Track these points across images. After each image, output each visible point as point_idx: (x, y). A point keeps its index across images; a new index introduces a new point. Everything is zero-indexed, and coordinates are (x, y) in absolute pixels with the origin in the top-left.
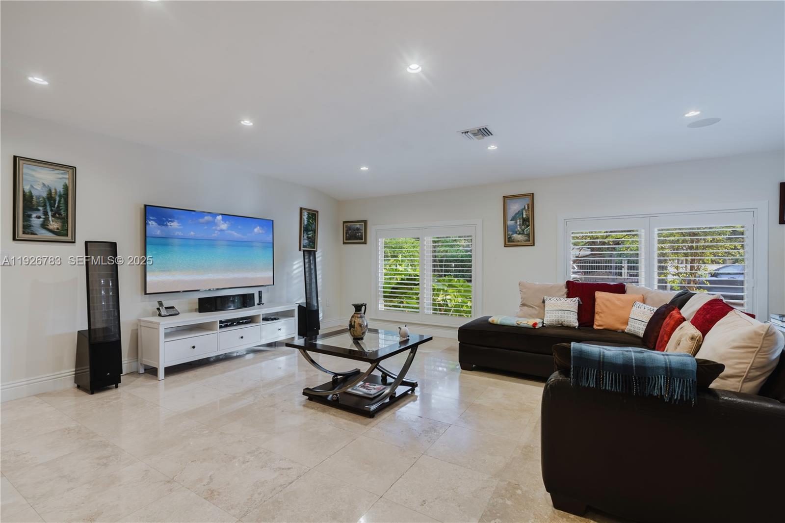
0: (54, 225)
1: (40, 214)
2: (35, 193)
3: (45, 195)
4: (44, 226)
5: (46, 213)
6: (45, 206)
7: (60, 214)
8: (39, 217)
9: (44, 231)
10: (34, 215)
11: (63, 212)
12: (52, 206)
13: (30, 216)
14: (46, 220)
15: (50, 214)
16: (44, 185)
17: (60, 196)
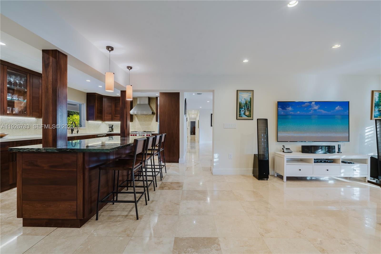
0: (247, 113)
1: (243, 109)
2: (242, 102)
3: (245, 102)
4: (244, 114)
5: (245, 109)
6: (245, 106)
7: (249, 109)
8: (243, 111)
9: (244, 116)
10: (242, 110)
11: (250, 108)
12: (247, 106)
13: (241, 111)
14: (245, 111)
15: (246, 109)
16: (244, 99)
17: (249, 102)
